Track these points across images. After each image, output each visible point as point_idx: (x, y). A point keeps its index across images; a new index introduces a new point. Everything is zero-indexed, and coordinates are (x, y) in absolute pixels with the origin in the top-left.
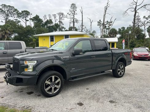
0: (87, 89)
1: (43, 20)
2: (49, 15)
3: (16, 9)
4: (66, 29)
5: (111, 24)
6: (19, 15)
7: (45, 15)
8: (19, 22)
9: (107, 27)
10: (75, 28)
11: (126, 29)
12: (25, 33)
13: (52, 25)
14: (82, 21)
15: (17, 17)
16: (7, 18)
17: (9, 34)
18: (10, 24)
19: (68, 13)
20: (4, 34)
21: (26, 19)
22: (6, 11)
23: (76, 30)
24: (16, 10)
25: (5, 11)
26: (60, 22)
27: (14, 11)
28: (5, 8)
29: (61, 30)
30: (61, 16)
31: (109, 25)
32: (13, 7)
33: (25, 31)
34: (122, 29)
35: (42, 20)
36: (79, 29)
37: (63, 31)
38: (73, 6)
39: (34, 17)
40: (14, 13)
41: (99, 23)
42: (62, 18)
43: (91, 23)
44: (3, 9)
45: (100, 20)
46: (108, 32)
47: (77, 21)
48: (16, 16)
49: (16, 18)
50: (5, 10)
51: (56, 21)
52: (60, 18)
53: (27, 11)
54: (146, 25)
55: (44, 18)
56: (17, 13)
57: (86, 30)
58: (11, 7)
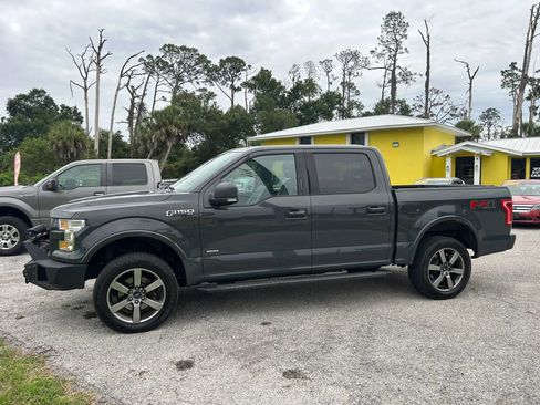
0: (264, 324)
1: (283, 84)
2: (309, 65)
3: (203, 56)
4: (363, 111)
6: (213, 73)
7: (294, 66)
8: (212, 95)
10: (402, 102)
12: (224, 131)
13: (317, 97)
14: (428, 74)
15: (207, 81)
16: (177, 87)
17: (179, 138)
18: (183, 105)
19: (372, 52)
20: (163, 138)
21: (232, 87)
22: (175, 66)
23: (405, 111)
24: (202, 59)
25: (172, 66)
26: (347, 85)
27: (197, 64)
28: (171, 56)
29: (346, 114)
30: (351, 63)
32: (195, 50)
33: (223, 124)
35: (279, 83)
36: (420, 106)
37: (354, 117)
38: (394, 22)
39: (254, 78)
40: (198, 68)
41: (509, 74)
42: (355, 72)
43: (471, 79)
44: (167, 60)
47: (407, 77)
48: (202, 77)
49: (202, 86)
50: (173, 60)
51: (330, 83)
52: (347, 72)
53: (237, 59)
55: (291, 75)
56: (205, 67)
57: (447, 108)
58: (189, 50)
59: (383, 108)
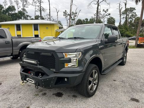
2: (11, 1)
4: (31, 18)
5: (76, 15)
7: (5, 1)
9: (73, 18)
10: (42, 17)
11: (89, 20)
13: (13, 12)
23: (43, 19)
26: (24, 10)
29: (26, 18)
30: (25, 3)
31: (74, 16)
34: (85, 21)
35: (2, 6)
36: (45, 18)
41: (65, 13)
42: (26, 6)
43: (58, 13)
45: (66, 11)
46: (73, 23)
47: (44, 10)
51: (18, 8)
52: (24, 6)
54: (105, 17)
55: (4, 4)
59: (37, 18)
